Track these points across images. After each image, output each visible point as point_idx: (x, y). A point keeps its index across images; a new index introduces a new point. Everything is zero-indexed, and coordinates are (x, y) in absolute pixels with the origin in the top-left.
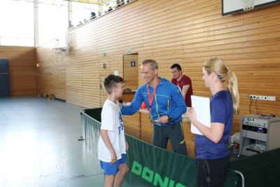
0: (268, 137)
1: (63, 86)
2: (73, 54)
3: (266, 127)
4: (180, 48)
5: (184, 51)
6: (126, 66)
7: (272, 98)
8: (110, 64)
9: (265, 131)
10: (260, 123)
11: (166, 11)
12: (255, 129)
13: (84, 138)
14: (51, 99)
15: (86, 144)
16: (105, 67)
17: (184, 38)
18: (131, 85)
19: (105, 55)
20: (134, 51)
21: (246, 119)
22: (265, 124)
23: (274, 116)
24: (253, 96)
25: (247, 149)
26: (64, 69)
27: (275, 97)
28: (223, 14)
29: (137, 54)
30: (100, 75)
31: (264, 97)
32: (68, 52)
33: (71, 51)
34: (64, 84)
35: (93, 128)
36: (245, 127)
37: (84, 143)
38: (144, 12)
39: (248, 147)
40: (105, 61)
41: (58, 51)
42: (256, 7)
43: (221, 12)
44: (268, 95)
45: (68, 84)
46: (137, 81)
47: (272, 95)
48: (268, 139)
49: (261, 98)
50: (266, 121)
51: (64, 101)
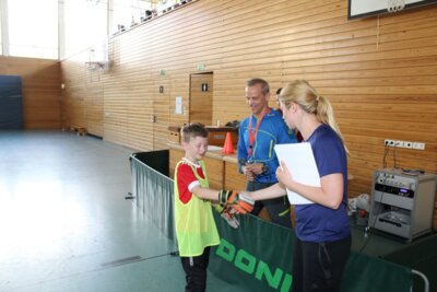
0: (415, 203)
1: (99, 117)
2: (114, 72)
3: (413, 188)
4: (279, 65)
5: (284, 71)
6: (195, 91)
7: (420, 146)
8: (170, 87)
9: (410, 194)
10: (404, 182)
11: (258, 10)
12: (395, 191)
13: (134, 195)
14: (81, 135)
15: (138, 205)
16: (162, 91)
17: (286, 51)
18: (201, 118)
19: (163, 73)
20: (207, 69)
21: (382, 175)
22: (411, 185)
23: (423, 172)
24: (390, 141)
25: (381, 220)
26: (102, 93)
27: (423, 145)
28: (350, 17)
29: (212, 73)
30: (155, 103)
31: (406, 143)
32: (107, 68)
33: (112, 67)
34: (101, 114)
35: (149, 182)
36: (379, 187)
37: (134, 202)
38: (225, 12)
39: (381, 216)
40: (163, 82)
41: (93, 67)
42: (407, 6)
43: (346, 14)
44: (413, 140)
45: (107, 114)
46: (210, 113)
47: (419, 141)
48: (414, 207)
49: (402, 144)
50: (413, 180)
51: (101, 138)
